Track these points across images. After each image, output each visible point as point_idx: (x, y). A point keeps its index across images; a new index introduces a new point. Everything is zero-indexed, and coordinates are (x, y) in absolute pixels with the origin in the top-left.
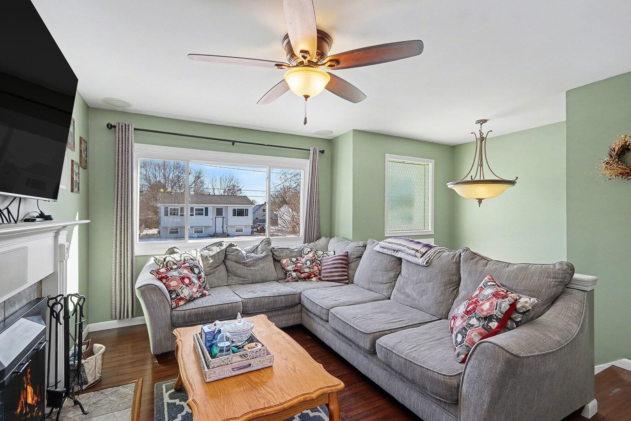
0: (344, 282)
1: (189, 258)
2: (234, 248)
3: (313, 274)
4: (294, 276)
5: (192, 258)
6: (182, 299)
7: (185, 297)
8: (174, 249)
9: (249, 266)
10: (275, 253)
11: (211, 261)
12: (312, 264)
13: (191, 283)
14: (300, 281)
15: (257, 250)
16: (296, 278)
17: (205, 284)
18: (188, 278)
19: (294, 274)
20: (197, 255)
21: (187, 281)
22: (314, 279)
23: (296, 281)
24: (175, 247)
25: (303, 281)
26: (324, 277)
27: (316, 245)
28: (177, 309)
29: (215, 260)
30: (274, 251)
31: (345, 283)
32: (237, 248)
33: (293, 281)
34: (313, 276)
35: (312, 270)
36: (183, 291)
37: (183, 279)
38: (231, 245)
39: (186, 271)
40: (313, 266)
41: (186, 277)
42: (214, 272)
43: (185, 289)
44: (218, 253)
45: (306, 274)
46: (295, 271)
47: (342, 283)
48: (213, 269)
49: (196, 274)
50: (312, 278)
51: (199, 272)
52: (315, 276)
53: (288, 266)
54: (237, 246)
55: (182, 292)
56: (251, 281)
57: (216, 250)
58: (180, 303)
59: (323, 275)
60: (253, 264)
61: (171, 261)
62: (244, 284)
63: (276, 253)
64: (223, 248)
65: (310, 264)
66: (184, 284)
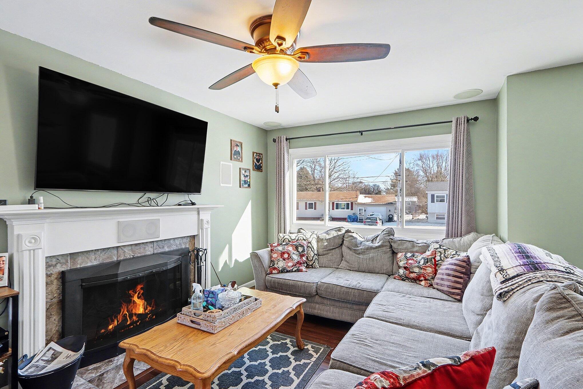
0: (453, 296)
1: (302, 238)
2: (350, 234)
3: (423, 277)
4: (401, 274)
5: (305, 238)
6: (275, 269)
7: (278, 268)
8: (300, 230)
9: (359, 254)
10: (392, 244)
11: (326, 244)
12: (426, 265)
13: (289, 258)
14: (407, 280)
15: (376, 239)
16: (403, 276)
17: (313, 262)
18: (288, 253)
19: (401, 271)
20: (310, 237)
21: (286, 256)
22: (423, 283)
23: (403, 280)
24: (301, 229)
25: (412, 282)
26: (437, 284)
27: (453, 242)
28: (270, 275)
29: (329, 243)
30: (392, 242)
31: (455, 299)
32: (354, 235)
33: (399, 280)
34: (422, 278)
35: (422, 271)
36: (279, 263)
37: (283, 254)
38: (348, 231)
39: (290, 248)
40: (427, 267)
41: (287, 253)
42: (328, 254)
43: (281, 262)
44: (334, 237)
45: (415, 274)
46: (405, 268)
47: (452, 299)
48: (327, 250)
49: (299, 251)
50: (422, 281)
51: (303, 250)
52: (426, 280)
53: (400, 261)
54: (354, 232)
55: (277, 263)
56: (356, 269)
57: (334, 234)
58: (274, 271)
59: (436, 281)
60: (363, 252)
61: (287, 239)
62: (351, 270)
63: (394, 245)
64: (340, 233)
65: (423, 264)
66: (282, 258)
